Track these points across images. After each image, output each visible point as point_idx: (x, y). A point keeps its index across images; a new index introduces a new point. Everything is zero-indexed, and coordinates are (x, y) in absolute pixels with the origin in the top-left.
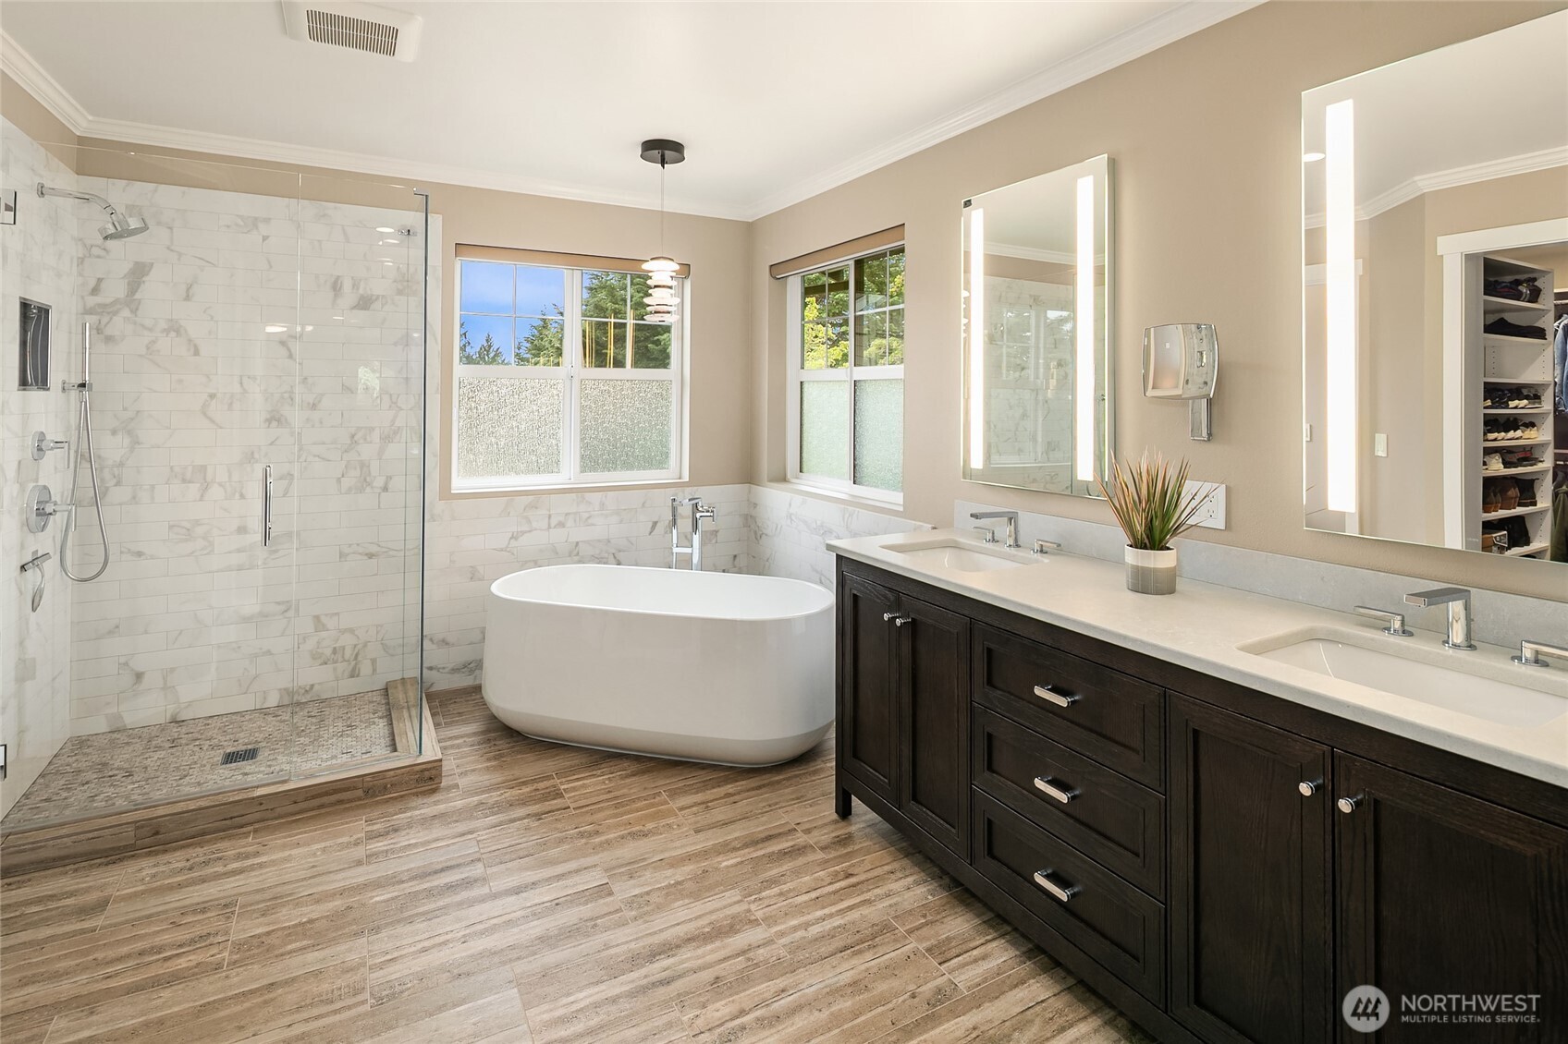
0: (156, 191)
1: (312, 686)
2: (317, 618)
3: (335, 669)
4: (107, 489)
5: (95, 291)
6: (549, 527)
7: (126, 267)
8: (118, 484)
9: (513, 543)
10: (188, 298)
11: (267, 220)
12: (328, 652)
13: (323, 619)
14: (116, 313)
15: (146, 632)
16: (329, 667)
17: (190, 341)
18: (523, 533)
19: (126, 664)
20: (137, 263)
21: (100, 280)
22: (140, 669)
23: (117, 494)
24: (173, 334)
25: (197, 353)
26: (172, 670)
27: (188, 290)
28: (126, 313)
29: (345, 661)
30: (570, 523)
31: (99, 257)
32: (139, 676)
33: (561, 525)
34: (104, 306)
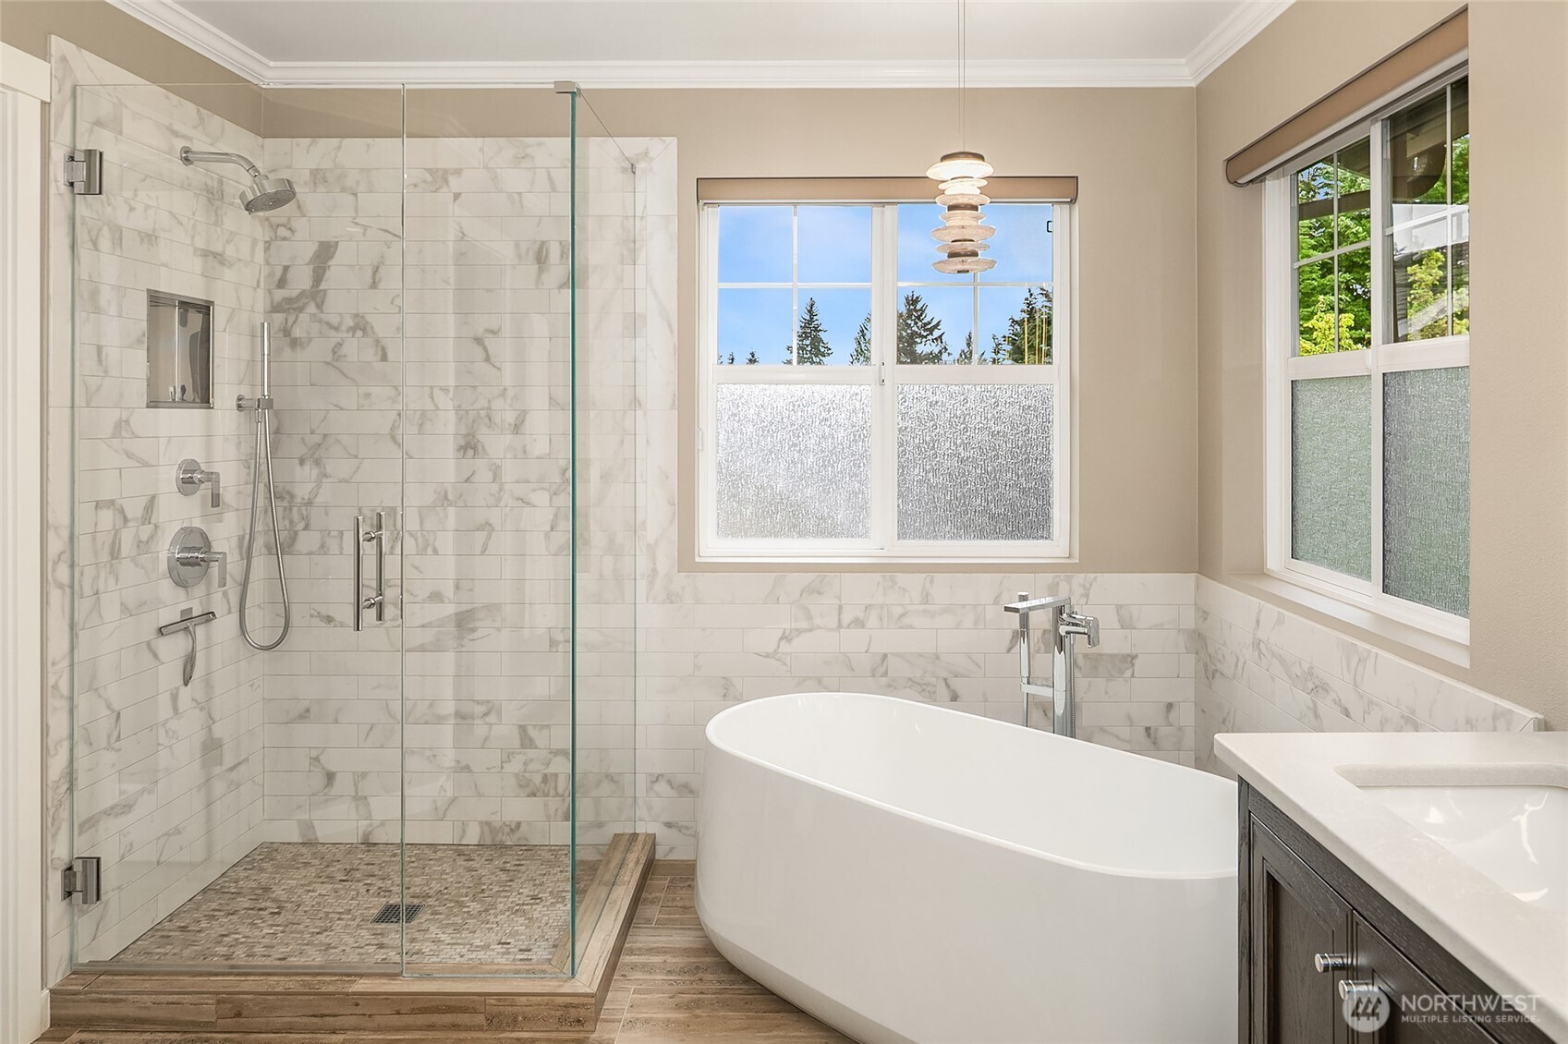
0: (339, 147)
1: (519, 824)
2: (523, 729)
3: (546, 805)
4: (296, 533)
5: (282, 283)
6: (840, 626)
7: (309, 250)
8: (307, 528)
9: (784, 647)
10: (374, 285)
11: (458, 172)
12: (537, 779)
13: (532, 732)
14: (301, 309)
15: (336, 721)
16: (538, 801)
17: (377, 341)
18: (799, 631)
19: (317, 759)
20: (321, 243)
21: (286, 269)
22: (332, 768)
23: (307, 541)
24: (359, 333)
25: (384, 358)
26: (364, 775)
27: (376, 271)
28: (312, 308)
29: (557, 795)
30: (873, 621)
31: (285, 239)
32: (330, 777)
33: (859, 623)
34: (289, 300)
